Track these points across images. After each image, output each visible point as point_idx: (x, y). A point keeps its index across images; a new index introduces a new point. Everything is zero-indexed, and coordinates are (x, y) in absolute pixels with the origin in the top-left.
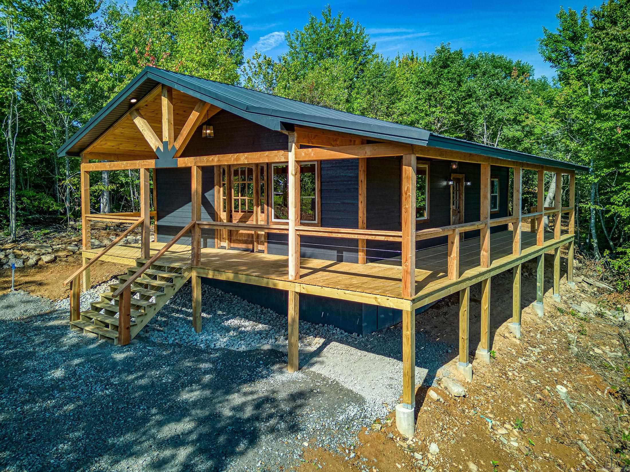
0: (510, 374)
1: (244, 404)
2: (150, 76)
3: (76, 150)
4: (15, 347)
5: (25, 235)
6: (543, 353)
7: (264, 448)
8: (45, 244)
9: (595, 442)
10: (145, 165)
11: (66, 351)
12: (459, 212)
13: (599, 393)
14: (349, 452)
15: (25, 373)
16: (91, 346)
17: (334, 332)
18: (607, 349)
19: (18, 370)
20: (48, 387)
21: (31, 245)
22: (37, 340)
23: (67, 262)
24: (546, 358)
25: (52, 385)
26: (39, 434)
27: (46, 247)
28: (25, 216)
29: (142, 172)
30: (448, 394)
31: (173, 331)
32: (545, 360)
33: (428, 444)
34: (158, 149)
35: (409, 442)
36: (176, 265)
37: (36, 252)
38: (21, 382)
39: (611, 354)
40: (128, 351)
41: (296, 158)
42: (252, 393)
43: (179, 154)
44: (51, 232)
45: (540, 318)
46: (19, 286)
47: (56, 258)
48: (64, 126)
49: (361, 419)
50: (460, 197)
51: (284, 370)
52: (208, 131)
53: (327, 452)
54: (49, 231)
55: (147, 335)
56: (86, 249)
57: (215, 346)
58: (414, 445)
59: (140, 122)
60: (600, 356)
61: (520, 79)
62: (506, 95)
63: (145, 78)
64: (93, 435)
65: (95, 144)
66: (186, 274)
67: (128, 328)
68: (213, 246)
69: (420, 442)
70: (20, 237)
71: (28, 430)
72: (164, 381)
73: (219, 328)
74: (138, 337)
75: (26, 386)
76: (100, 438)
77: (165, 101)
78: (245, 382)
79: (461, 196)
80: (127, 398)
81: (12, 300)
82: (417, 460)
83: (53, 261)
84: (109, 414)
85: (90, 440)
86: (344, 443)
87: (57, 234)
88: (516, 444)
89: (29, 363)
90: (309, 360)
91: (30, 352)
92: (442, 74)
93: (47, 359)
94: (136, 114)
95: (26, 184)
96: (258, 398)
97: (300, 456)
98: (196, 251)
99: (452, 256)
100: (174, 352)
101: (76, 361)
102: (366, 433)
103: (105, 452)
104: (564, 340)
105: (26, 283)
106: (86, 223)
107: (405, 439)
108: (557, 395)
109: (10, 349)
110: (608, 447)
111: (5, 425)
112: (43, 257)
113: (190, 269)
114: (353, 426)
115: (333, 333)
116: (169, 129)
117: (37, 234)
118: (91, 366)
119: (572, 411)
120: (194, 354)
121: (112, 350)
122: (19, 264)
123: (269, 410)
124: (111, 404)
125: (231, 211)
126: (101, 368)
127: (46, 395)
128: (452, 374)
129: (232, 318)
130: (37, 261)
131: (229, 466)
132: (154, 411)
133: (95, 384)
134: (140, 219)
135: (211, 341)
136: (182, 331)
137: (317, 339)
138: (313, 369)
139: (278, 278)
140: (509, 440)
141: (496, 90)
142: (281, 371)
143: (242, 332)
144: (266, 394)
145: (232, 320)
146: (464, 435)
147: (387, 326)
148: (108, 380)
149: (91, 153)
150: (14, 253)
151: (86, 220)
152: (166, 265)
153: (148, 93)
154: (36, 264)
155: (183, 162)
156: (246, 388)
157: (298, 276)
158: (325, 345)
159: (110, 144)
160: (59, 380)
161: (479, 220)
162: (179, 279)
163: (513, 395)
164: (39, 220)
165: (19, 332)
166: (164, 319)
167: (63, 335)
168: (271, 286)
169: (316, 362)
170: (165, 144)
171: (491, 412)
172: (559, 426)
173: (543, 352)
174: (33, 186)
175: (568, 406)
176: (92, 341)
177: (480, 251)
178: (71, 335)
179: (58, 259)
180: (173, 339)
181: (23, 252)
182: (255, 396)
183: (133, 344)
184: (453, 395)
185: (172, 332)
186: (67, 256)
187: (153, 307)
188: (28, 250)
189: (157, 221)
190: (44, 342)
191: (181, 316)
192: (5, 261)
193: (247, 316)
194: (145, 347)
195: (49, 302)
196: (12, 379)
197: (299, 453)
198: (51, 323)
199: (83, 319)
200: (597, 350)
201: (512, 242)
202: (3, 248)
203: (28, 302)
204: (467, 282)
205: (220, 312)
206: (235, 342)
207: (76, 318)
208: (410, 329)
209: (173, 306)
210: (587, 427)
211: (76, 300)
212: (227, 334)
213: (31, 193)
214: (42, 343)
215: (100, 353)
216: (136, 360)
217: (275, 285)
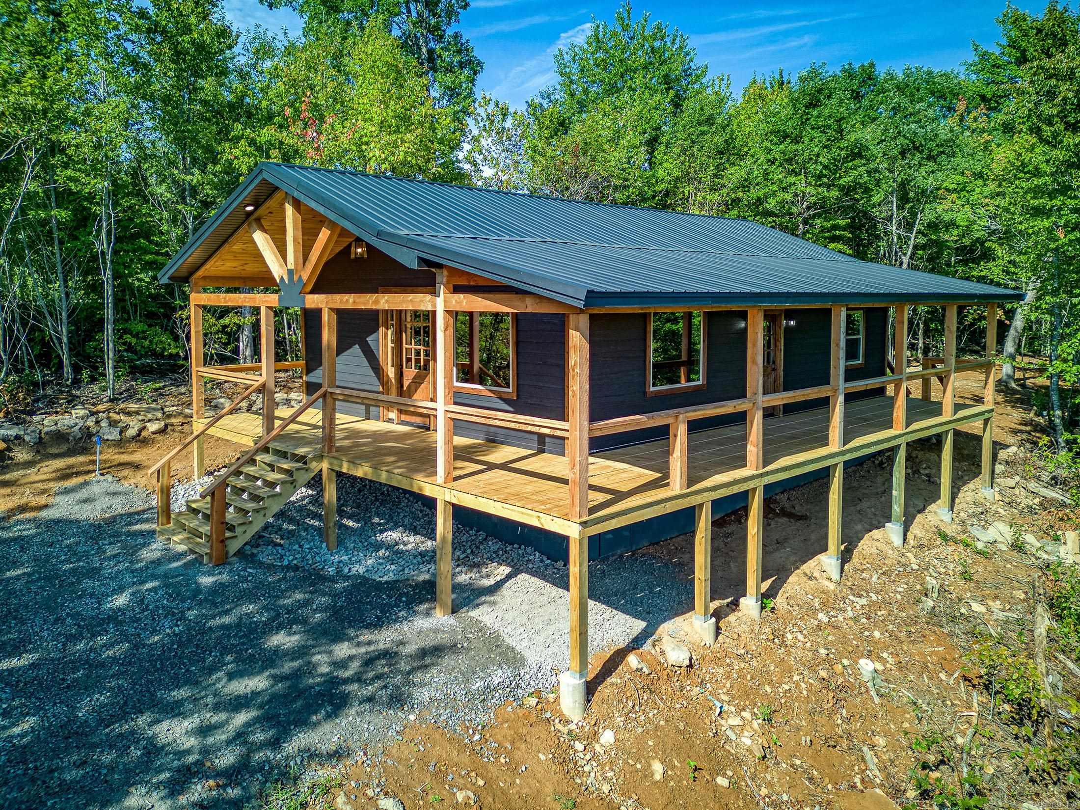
0: (789, 636)
1: (351, 658)
2: (265, 175)
3: (184, 273)
4: (79, 560)
5: (128, 390)
6: (870, 607)
7: (350, 718)
8: (153, 405)
9: (896, 751)
10: (266, 301)
11: (141, 569)
12: (774, 370)
13: (943, 676)
14: (474, 733)
15: (80, 597)
16: (175, 565)
17: (531, 558)
18: (996, 605)
19: (73, 592)
20: (102, 619)
21: (133, 406)
22: (110, 551)
23: (183, 433)
24: (873, 615)
25: (109, 617)
26: (75, 680)
27: (155, 409)
28: (131, 361)
29: (263, 311)
30: (662, 661)
31: (296, 547)
32: (868, 619)
33: (601, 731)
34: (282, 278)
35: (573, 727)
36: (301, 451)
37: (140, 418)
38: (71, 610)
39: (1001, 614)
40: (220, 573)
41: (445, 306)
42: (369, 643)
43: (309, 288)
44: (164, 387)
45: (894, 549)
46: (109, 468)
47: (166, 426)
48: (186, 227)
49: (508, 690)
50: (775, 345)
51: (433, 612)
52: (359, 250)
53: (440, 731)
54: (161, 385)
55: (255, 551)
56: (198, 418)
57: (349, 572)
58: (578, 731)
59: (260, 238)
60: (976, 616)
61: (972, 116)
62: (931, 150)
63: (260, 178)
64: (141, 685)
65: (207, 266)
66: (314, 466)
67: (222, 541)
68: (377, 418)
69: (588, 727)
70: (121, 394)
71: (64, 673)
72: (255, 619)
73: (366, 544)
74: (240, 553)
75: (76, 616)
76: (148, 691)
77: (289, 210)
78: (369, 626)
79: (778, 344)
80: (199, 640)
81: (96, 489)
82: (576, 751)
83: (162, 431)
84: (170, 659)
85: (135, 692)
86: (469, 721)
87: (174, 389)
88: (748, 742)
89: (88, 584)
90: (473, 600)
91: (96, 568)
92: (807, 119)
93: (112, 579)
94: (255, 226)
95: (136, 312)
96: (374, 651)
97: (398, 732)
98: (327, 431)
99: (675, 456)
100: (284, 578)
101: (149, 585)
102: (509, 709)
103: (148, 709)
104: (918, 587)
105: (120, 464)
106: (198, 381)
107: (567, 722)
108: (857, 674)
109: (71, 563)
110: (913, 760)
111: (38, 664)
112: (148, 425)
113: (320, 457)
114: (492, 698)
115: (529, 560)
116: (295, 252)
117: (146, 388)
118: (166, 593)
119: (877, 700)
120: (311, 583)
121: (199, 571)
122: (114, 435)
123: (381, 667)
124: (175, 646)
125: (402, 366)
126: (178, 595)
127: (98, 629)
128: (682, 633)
129: (390, 530)
130: (140, 431)
131: (295, 738)
132: (229, 658)
133: (165, 617)
134: (262, 380)
135: (345, 564)
136: (308, 546)
137: (502, 568)
138: (474, 614)
139: (424, 480)
140: (738, 736)
141: (913, 143)
142: (428, 614)
143: (397, 552)
144: (387, 646)
145: (390, 533)
146: (662, 723)
147: (619, 552)
148: (183, 612)
149: (204, 278)
150: (108, 418)
151: (197, 376)
152: (290, 450)
153: (268, 197)
154: (139, 435)
155: (314, 301)
156: (366, 636)
157: (450, 478)
158: (509, 577)
159: (228, 264)
160: (119, 609)
161: (744, 396)
162: (303, 472)
163: (777, 669)
164: (152, 367)
165: (91, 538)
166: (292, 527)
167: (145, 545)
168: (415, 490)
169: (484, 603)
170: (290, 272)
171: (728, 693)
172: (839, 722)
173: (872, 604)
174: (145, 315)
175: (873, 693)
176: (179, 556)
177: (746, 445)
178: (154, 546)
179: (170, 428)
180: (291, 558)
181: (122, 417)
182: (372, 648)
183: (229, 564)
184: (670, 664)
185: (294, 548)
186: (183, 424)
187: (262, 512)
188: (129, 414)
189: (307, 375)
190: (118, 554)
191: (317, 524)
192: (94, 431)
193: (415, 527)
194: (245, 570)
195: (145, 495)
196: (62, 605)
197: (398, 729)
198: (137, 527)
199: (174, 525)
200: (977, 607)
201: (828, 426)
202: (95, 410)
203: (115, 494)
204: (705, 494)
205: (376, 520)
206: (381, 567)
207: (165, 521)
208: (578, 565)
209: (312, 508)
210: (892, 726)
211: (165, 496)
212: (374, 554)
213: (140, 327)
214: (115, 556)
215: (182, 575)
216: (227, 587)
217: (420, 489)
